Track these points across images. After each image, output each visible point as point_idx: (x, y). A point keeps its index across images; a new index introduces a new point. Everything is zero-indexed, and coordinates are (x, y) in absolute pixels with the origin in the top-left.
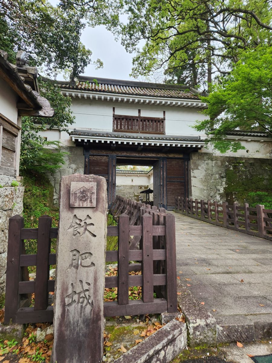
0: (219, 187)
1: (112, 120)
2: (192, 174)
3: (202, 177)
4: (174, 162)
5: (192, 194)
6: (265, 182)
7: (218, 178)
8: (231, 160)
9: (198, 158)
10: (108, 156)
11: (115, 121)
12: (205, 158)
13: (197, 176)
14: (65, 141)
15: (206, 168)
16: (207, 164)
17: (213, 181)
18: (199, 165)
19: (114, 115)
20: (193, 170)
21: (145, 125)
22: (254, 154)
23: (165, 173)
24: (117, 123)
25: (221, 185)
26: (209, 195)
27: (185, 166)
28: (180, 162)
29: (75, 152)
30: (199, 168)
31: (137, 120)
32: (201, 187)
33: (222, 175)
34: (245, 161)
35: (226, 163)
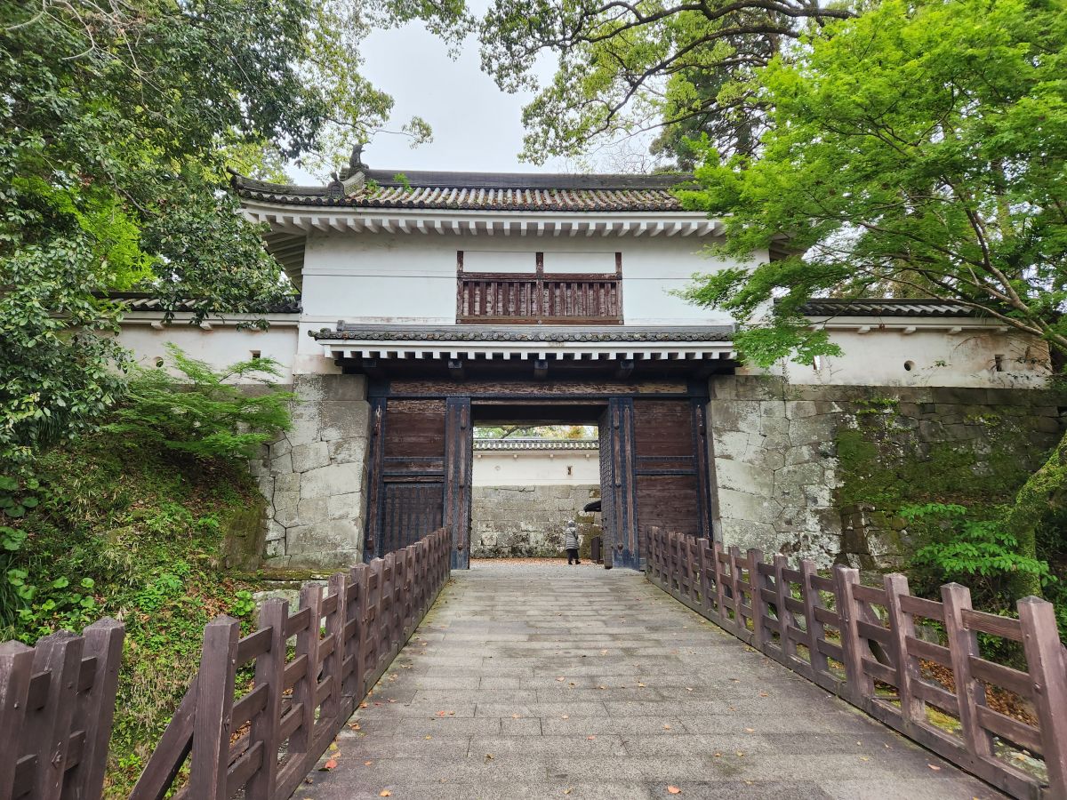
0: (812, 489)
1: (455, 290)
2: (717, 448)
3: (750, 455)
4: (659, 411)
5: (721, 514)
6: (980, 469)
7: (807, 457)
8: (850, 398)
9: (734, 393)
10: (445, 398)
11: (466, 292)
12: (760, 393)
13: (733, 455)
14: (311, 360)
15: (765, 426)
16: (766, 412)
17: (791, 468)
18: (738, 417)
19: (461, 275)
20: (720, 432)
21: (558, 299)
22: (930, 372)
23: (628, 448)
24: (472, 296)
25: (822, 482)
26: (780, 517)
27: (695, 421)
28: (679, 408)
29: (340, 391)
30: (742, 425)
31: (533, 285)
32: (751, 489)
33: (821, 448)
34: (902, 398)
35: (832, 407)
